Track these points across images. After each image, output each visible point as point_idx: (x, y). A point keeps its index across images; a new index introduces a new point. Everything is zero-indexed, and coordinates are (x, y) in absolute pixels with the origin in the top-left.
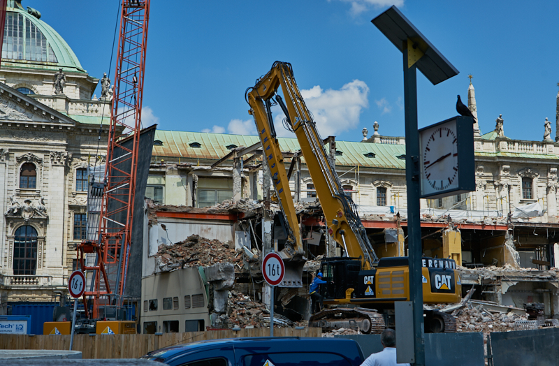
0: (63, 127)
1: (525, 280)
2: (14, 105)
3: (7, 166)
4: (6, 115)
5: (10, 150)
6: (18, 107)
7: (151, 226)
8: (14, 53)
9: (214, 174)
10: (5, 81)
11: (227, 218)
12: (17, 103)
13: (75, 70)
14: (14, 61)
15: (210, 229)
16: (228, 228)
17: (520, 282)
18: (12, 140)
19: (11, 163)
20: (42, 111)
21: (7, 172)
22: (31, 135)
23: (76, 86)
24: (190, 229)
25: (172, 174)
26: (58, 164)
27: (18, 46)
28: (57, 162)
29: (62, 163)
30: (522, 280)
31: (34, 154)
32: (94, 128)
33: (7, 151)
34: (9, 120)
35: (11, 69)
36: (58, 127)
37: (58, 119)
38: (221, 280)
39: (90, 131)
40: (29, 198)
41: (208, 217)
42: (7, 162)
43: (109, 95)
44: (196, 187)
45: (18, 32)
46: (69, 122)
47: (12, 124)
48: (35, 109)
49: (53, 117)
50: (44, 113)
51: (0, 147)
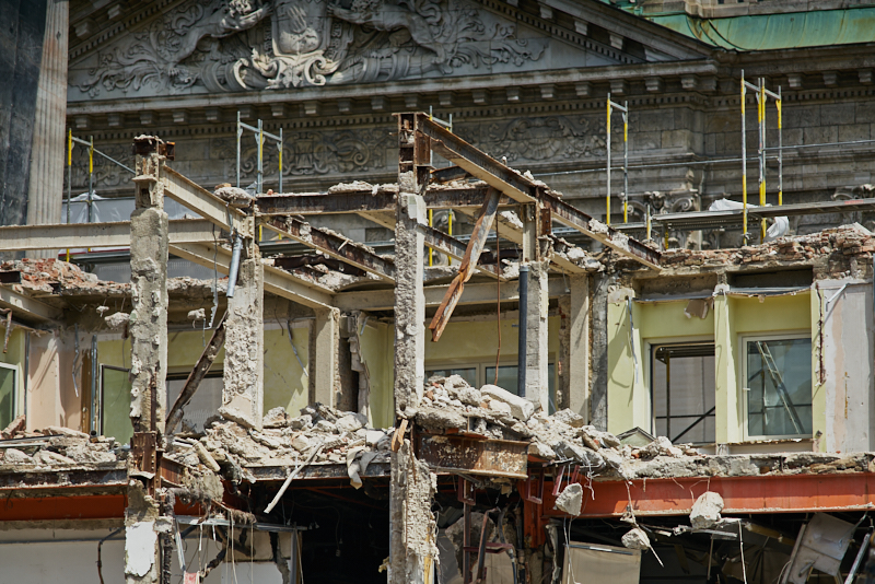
0: (664, 80)
2: (470, 8)
4: (440, 60)
20: (571, 19)
32: (809, 67)
36: (642, 81)
37: (641, 47)
39: (794, 83)
46: (683, 56)
48: (546, 14)
49: (617, 43)
50: (582, 29)
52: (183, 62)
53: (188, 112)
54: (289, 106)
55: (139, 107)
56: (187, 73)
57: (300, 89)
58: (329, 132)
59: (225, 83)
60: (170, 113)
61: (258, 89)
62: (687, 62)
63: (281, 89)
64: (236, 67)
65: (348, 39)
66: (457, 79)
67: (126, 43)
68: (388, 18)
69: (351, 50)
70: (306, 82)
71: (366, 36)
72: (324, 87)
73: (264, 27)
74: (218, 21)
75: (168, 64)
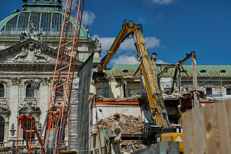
0: (76, 65)
2: (52, 55)
3: (49, 86)
4: (48, 61)
5: (50, 78)
6: (53, 57)
7: (92, 109)
8: (57, 32)
9: (136, 80)
10: (53, 46)
11: (138, 103)
12: (53, 54)
13: (86, 38)
14: (57, 36)
15: (128, 109)
16: (139, 109)
18: (51, 73)
19: (51, 84)
20: (65, 57)
21: (49, 89)
23: (87, 46)
24: (116, 110)
25: (113, 81)
27: (59, 29)
33: (49, 79)
34: (49, 63)
35: (55, 40)
38: (113, 137)
40: (60, 102)
41: (126, 103)
42: (49, 84)
43: (98, 48)
44: (126, 88)
45: (59, 22)
46: (78, 62)
47: (50, 65)
51: (45, 77)
52: (15, 59)
53: (17, 65)
54: (29, 65)
55: (11, 64)
57: (31, 63)
59: (21, 62)
60: (15, 65)
61: (26, 63)
63: (29, 63)
64: (22, 60)
65: (37, 58)
66: (51, 63)
67: (8, 56)
68: (42, 55)
69: (37, 59)
70: (32, 62)
71: (39, 58)
72: (35, 63)
73: (26, 56)
74: (21, 54)
75: (13, 59)
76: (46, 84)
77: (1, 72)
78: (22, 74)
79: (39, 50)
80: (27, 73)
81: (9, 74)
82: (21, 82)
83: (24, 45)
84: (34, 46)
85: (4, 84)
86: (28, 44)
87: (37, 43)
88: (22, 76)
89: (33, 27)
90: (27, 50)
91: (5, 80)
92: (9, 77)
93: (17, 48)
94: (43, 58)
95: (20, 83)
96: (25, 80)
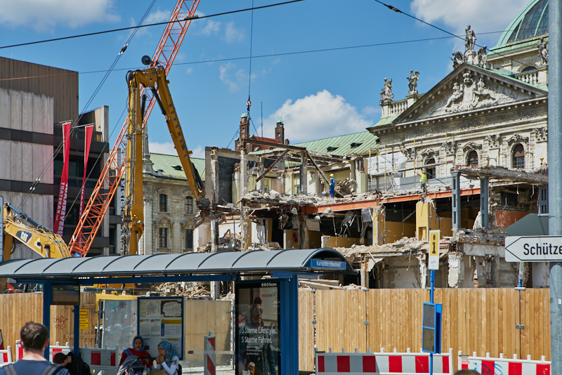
1: (390, 255)
3: (501, 151)
4: (497, 100)
5: (501, 135)
12: (502, 87)
17: (386, 257)
18: (503, 124)
19: (504, 147)
21: (501, 156)
22: (517, 116)
26: (542, 140)
28: (540, 138)
29: (544, 139)
30: (386, 255)
31: (520, 134)
33: (499, 136)
36: (535, 102)
37: (534, 94)
42: (500, 146)
47: (497, 109)
48: (516, 88)
49: (530, 93)
50: (523, 91)
51: (492, 134)
52: (447, 107)
53: (447, 118)
54: (467, 115)
55: (438, 118)
56: (449, 109)
57: (467, 110)
58: (476, 119)
59: (455, 110)
60: (444, 118)
61: (461, 111)
62: (544, 96)
63: (464, 111)
64: (457, 107)
65: (479, 98)
66: (498, 105)
67: (437, 104)
68: (486, 92)
69: (479, 101)
70: (469, 109)
71: (482, 97)
72: (473, 109)
73: (462, 97)
74: (453, 97)
75: (445, 108)
76: (495, 147)
77: (429, 135)
78: (459, 134)
79: (480, 83)
80: (466, 130)
81: (440, 137)
82: (459, 150)
83: (457, 78)
84: (472, 76)
85: (434, 157)
86: (461, 75)
87: (474, 70)
88: (458, 138)
89: (470, 38)
90: (461, 85)
91: (435, 149)
92: (440, 142)
93: (447, 86)
94: (488, 96)
95: (455, 150)
96: (463, 145)
